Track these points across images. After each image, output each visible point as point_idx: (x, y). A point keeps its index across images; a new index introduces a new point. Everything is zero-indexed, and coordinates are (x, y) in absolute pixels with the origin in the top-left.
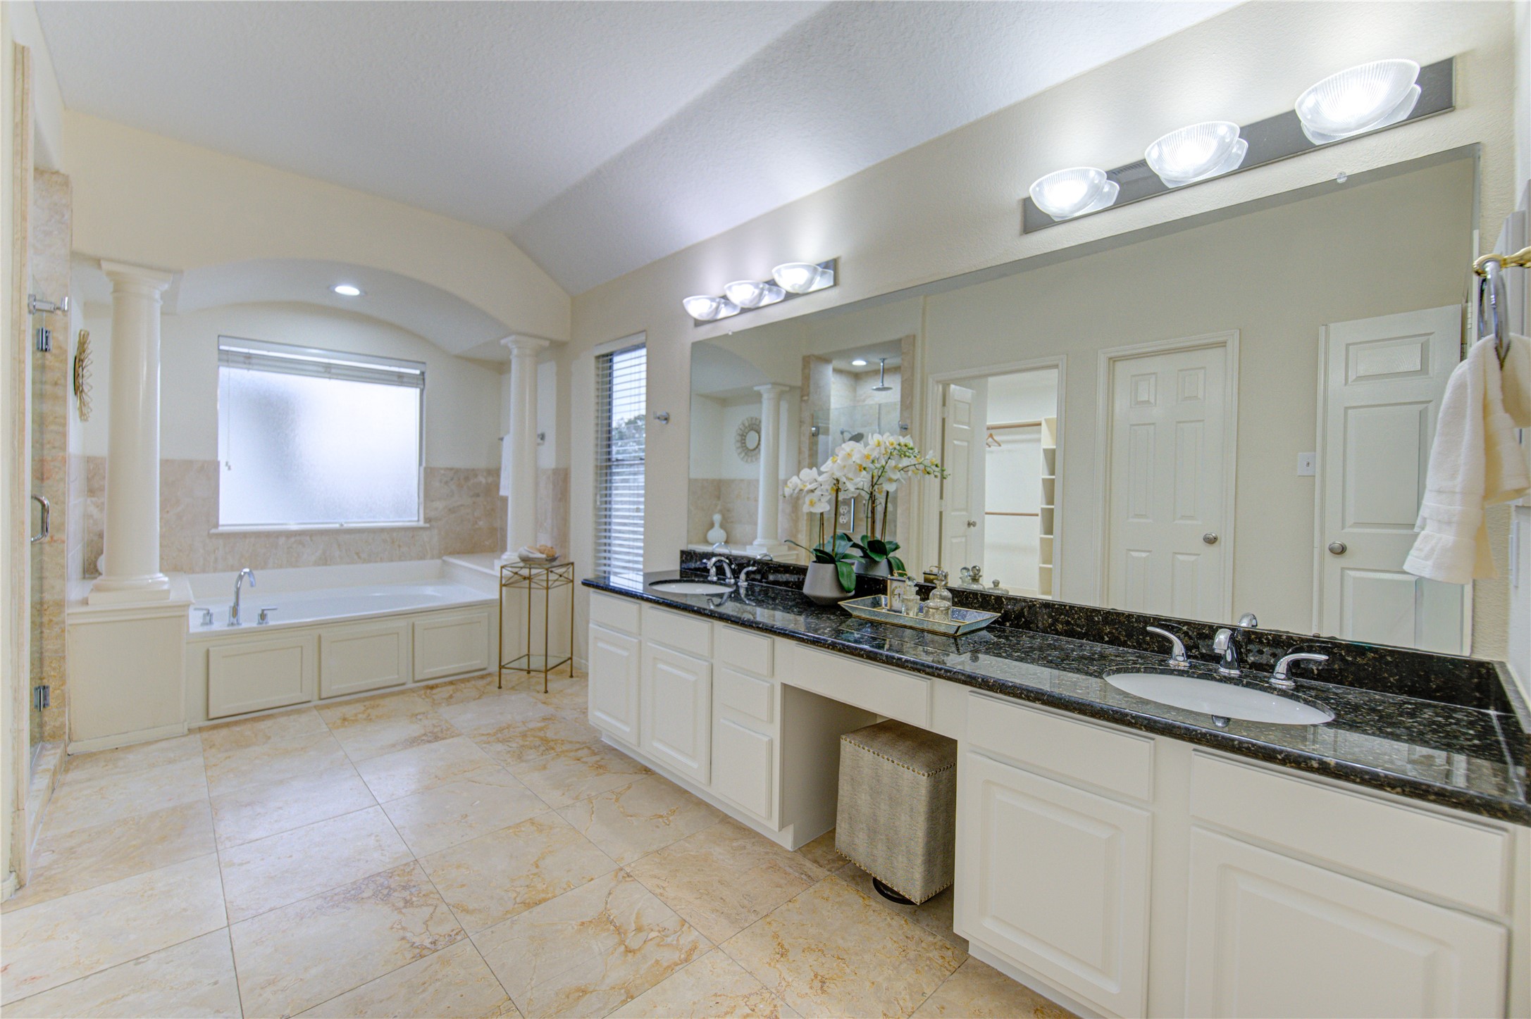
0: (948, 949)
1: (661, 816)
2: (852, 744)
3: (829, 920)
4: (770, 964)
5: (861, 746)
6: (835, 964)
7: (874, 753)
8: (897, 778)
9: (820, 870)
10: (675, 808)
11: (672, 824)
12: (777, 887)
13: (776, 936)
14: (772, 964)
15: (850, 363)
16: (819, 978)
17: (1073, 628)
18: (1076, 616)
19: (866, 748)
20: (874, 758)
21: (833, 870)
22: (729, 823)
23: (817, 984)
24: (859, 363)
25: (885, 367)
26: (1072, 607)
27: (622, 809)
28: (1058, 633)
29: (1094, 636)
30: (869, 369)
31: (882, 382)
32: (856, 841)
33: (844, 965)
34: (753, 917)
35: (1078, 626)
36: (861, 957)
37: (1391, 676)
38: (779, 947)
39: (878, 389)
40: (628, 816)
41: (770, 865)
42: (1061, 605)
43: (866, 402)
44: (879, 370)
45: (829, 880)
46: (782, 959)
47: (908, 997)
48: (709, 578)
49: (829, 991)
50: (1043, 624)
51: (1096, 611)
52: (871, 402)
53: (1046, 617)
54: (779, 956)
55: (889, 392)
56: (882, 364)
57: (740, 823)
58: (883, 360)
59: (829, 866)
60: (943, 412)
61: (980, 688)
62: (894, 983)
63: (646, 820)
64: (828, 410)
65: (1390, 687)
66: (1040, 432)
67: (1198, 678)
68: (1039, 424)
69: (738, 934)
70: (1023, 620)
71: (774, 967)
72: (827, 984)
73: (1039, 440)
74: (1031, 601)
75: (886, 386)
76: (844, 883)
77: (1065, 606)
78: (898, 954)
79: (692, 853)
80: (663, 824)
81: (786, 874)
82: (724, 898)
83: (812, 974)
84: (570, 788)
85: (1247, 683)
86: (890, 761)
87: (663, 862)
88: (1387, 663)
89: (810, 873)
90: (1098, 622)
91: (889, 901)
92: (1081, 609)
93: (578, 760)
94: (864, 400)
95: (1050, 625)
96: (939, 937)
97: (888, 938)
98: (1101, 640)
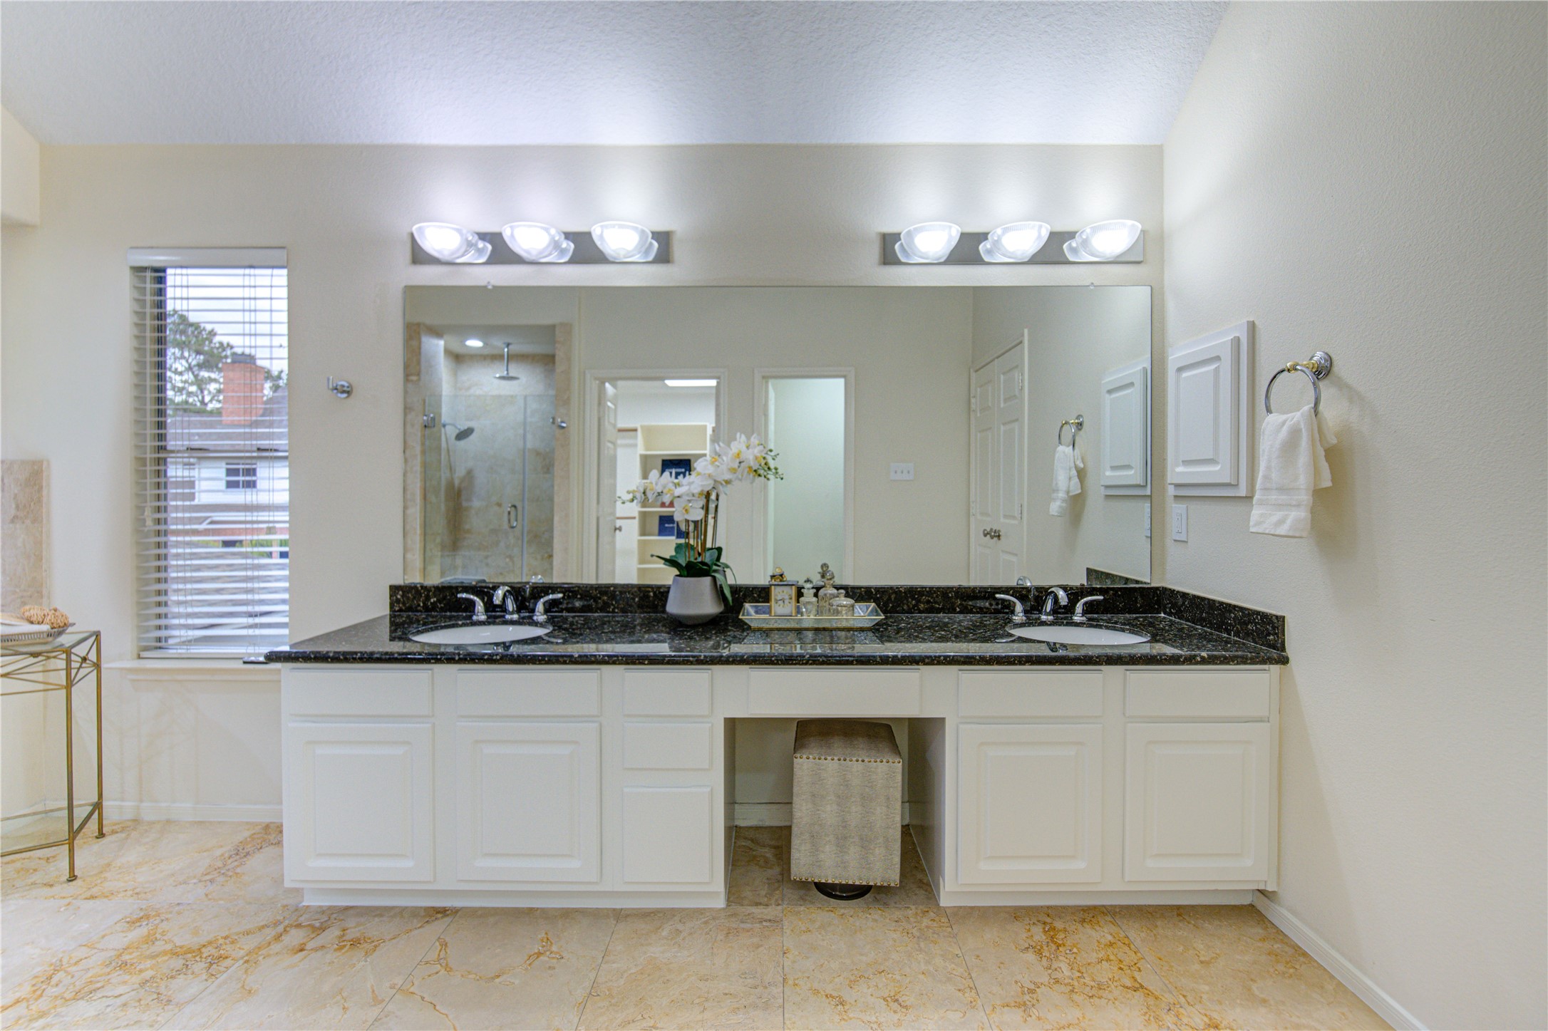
0: (928, 911)
1: (539, 954)
2: (811, 760)
3: (833, 947)
4: (844, 1019)
5: (823, 757)
6: (884, 979)
7: (839, 760)
8: (869, 775)
9: (770, 909)
10: (543, 935)
11: (564, 954)
12: (757, 948)
13: (816, 992)
14: (845, 1017)
15: (463, 342)
16: (889, 999)
17: (932, 606)
18: (935, 595)
19: (829, 758)
20: (840, 765)
21: (780, 902)
22: (627, 916)
23: (895, 1006)
24: (475, 343)
25: (510, 352)
26: (931, 588)
27: (472, 976)
28: (920, 612)
29: (949, 609)
30: (486, 352)
31: (507, 370)
32: (822, 856)
33: (890, 975)
34: (776, 991)
35: (936, 603)
36: (891, 960)
37: (1120, 603)
38: (831, 999)
39: (502, 378)
40: (493, 978)
41: (725, 932)
42: (923, 588)
43: (472, 391)
44: (503, 356)
45: (789, 913)
46: (846, 1007)
47: (953, 966)
48: (475, 618)
49: (908, 1003)
50: (908, 606)
51: (950, 589)
52: (478, 392)
53: (910, 600)
54: (840, 1007)
55: (515, 382)
56: (506, 350)
57: (639, 909)
58: (508, 345)
59: (773, 901)
60: (599, 412)
61: (979, 664)
62: (934, 962)
63: (526, 969)
64: (441, 396)
65: (1120, 611)
66: (636, 437)
67: (1038, 626)
68: (635, 430)
69: (786, 1015)
70: (891, 605)
71: (851, 1019)
72: (900, 999)
73: (635, 446)
74: (897, 588)
75: (511, 374)
76: (802, 908)
77: (926, 588)
78: (907, 938)
79: (632, 971)
80: (555, 961)
81: (748, 931)
82: (727, 991)
83: (882, 1001)
84: (345, 994)
85: (1067, 622)
86: (860, 762)
87: (613, 1001)
88: (1119, 596)
89: (769, 918)
90: (952, 597)
91: (850, 901)
92: (938, 588)
93: (302, 950)
94: (469, 388)
95: (914, 606)
96: (913, 907)
97: (887, 931)
98: (954, 611)
